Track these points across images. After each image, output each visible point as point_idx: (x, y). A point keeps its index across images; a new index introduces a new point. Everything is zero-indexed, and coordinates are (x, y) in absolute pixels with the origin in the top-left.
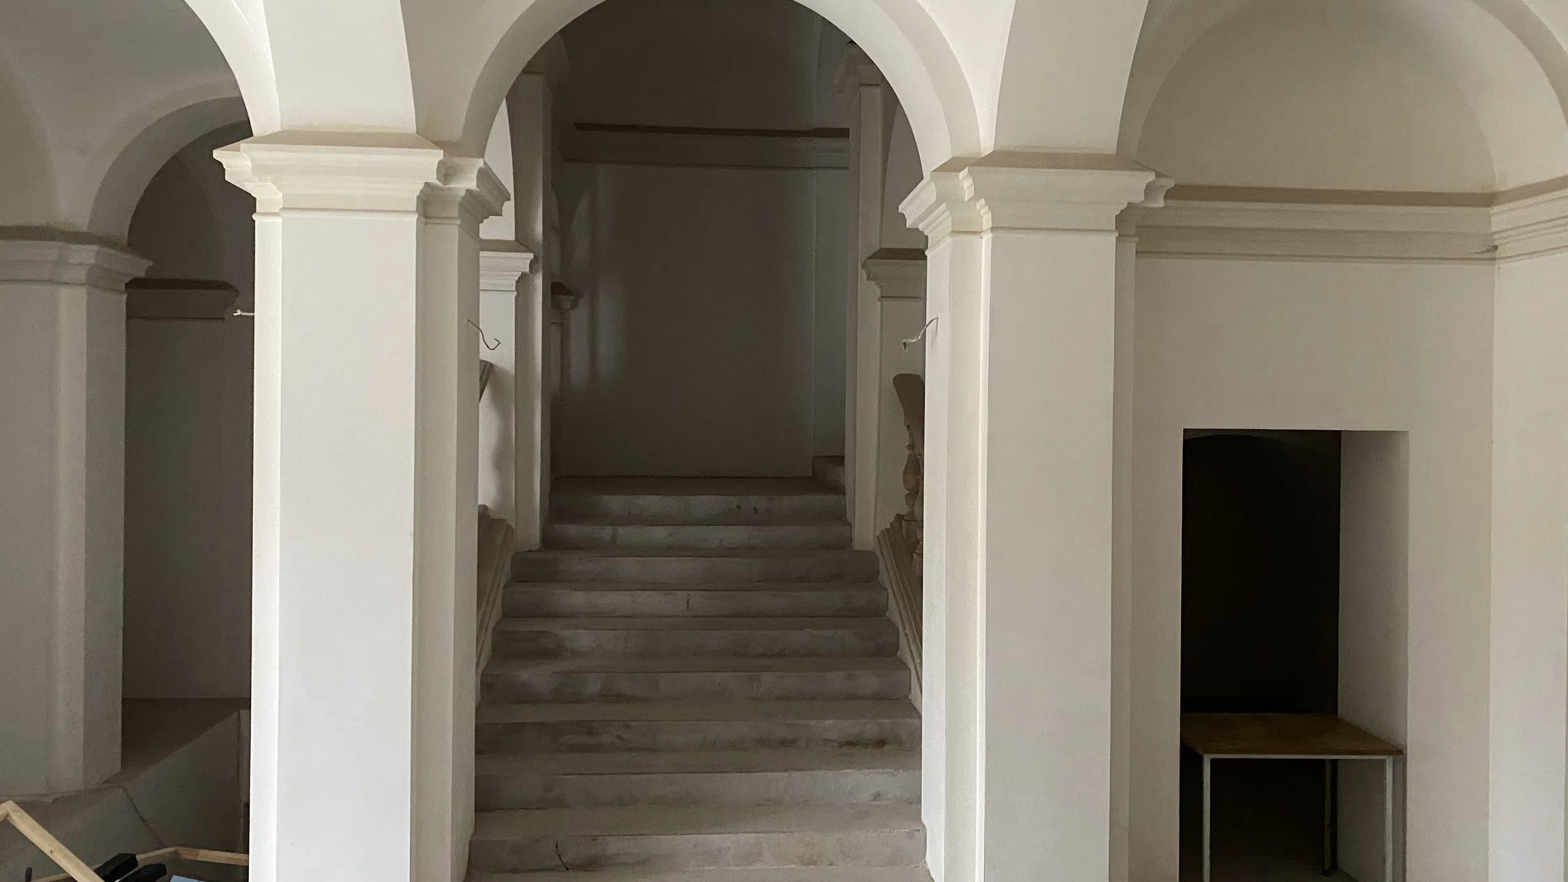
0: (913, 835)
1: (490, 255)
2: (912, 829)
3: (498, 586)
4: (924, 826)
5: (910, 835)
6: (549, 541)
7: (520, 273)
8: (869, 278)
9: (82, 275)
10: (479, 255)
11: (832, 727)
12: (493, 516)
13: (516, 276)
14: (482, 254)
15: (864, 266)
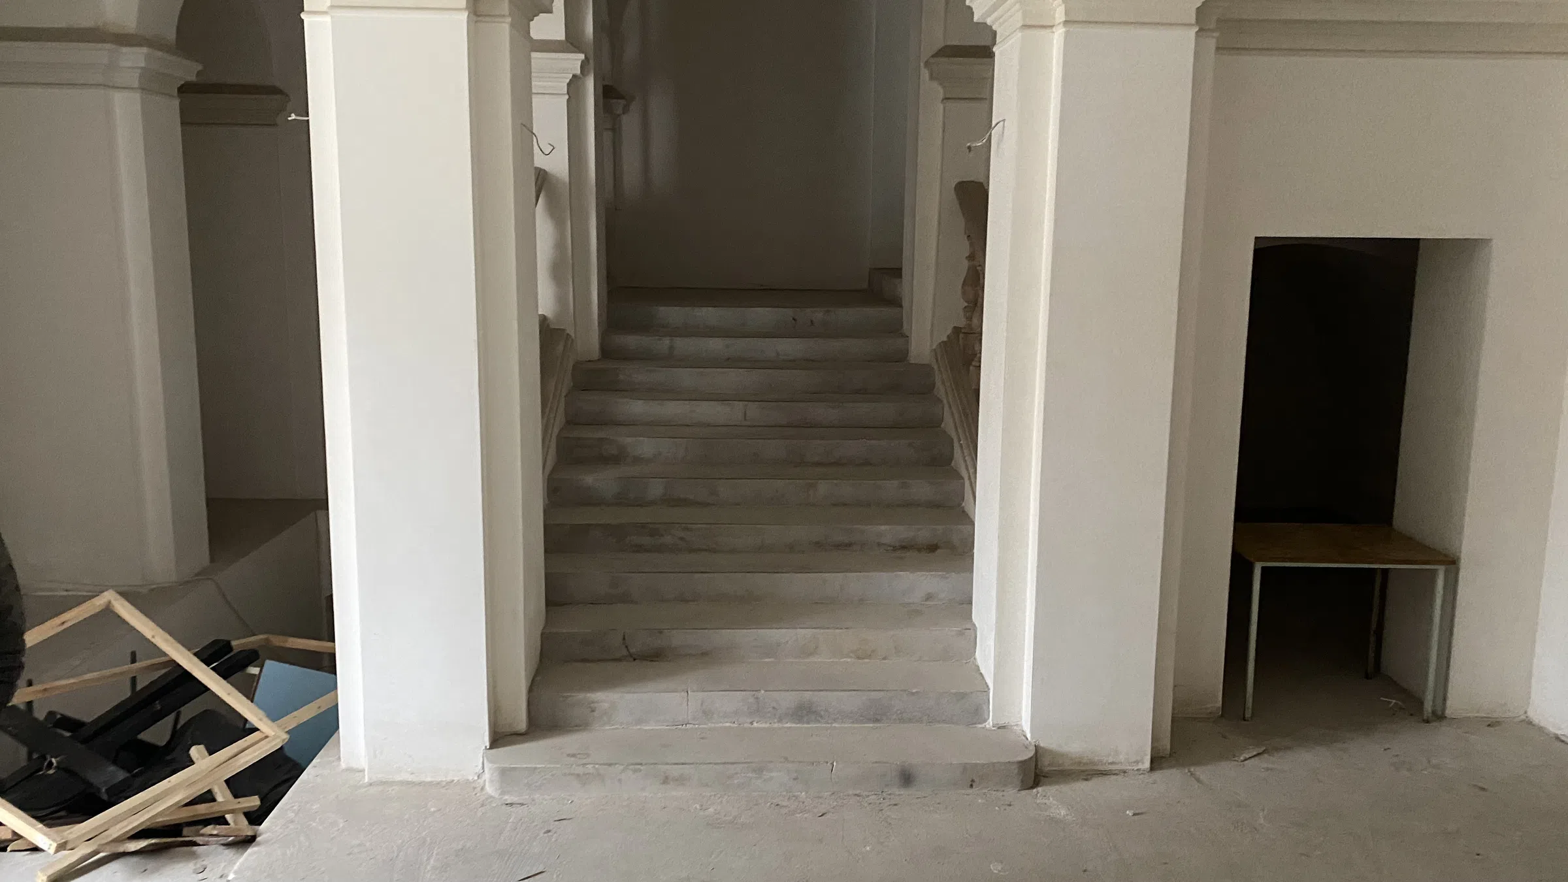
0: (964, 634)
1: (540, 56)
2: (964, 627)
3: (560, 395)
4: (975, 625)
5: (961, 633)
6: (607, 352)
7: (571, 76)
8: (932, 78)
9: (134, 80)
10: (530, 55)
11: (888, 532)
12: (552, 326)
13: (567, 78)
14: (534, 55)
15: (927, 64)
